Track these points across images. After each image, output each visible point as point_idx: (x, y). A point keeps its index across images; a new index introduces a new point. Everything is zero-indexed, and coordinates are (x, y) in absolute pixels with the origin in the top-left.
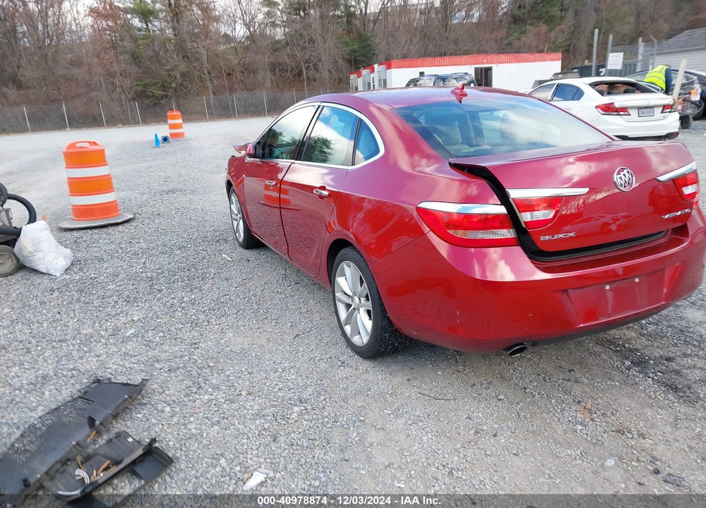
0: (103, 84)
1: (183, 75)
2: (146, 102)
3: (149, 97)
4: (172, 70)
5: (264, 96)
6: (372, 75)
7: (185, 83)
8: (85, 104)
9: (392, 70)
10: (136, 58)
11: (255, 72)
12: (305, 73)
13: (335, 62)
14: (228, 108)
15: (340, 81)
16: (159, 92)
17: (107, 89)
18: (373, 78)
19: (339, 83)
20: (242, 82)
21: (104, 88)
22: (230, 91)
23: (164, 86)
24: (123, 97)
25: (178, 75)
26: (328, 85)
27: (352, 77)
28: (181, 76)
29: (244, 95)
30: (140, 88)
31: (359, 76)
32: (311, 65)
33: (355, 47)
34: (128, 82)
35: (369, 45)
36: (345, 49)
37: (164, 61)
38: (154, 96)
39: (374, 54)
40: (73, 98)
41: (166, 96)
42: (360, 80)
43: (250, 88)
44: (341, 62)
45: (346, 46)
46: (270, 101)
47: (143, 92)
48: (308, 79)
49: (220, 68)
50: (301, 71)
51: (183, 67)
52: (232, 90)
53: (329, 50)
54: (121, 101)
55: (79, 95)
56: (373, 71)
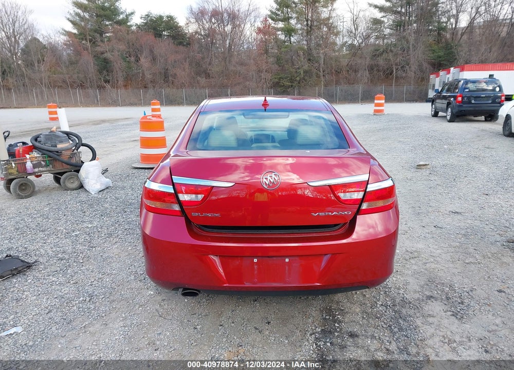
0: (254, 76)
1: (305, 72)
2: (279, 89)
3: (281, 86)
4: (299, 68)
5: (360, 88)
6: (448, 76)
7: (306, 78)
8: (242, 89)
9: (465, 72)
10: (278, 60)
11: (356, 71)
12: (395, 72)
13: (420, 66)
14: (333, 96)
15: (423, 79)
16: (287, 83)
17: (256, 79)
18: (448, 78)
19: (422, 81)
20: (346, 78)
21: (254, 79)
22: (336, 84)
23: (291, 79)
24: (265, 86)
25: (302, 72)
26: (412, 82)
27: (432, 77)
28: (304, 72)
29: (346, 87)
30: (277, 80)
31: (438, 76)
32: (400, 67)
33: (441, 54)
34: (269, 76)
35: (453, 52)
36: (432, 55)
37: (295, 63)
38: (284, 85)
39: (456, 59)
40: (235, 85)
41: (292, 86)
42: (438, 80)
43: (350, 82)
44: (425, 65)
45: (433, 53)
46: (364, 92)
47: (278, 83)
48: (397, 77)
49: (332, 67)
50: (393, 71)
51: (306, 67)
52: (337, 83)
53: (419, 56)
54: (263, 88)
55: (239, 84)
56: (449, 73)
